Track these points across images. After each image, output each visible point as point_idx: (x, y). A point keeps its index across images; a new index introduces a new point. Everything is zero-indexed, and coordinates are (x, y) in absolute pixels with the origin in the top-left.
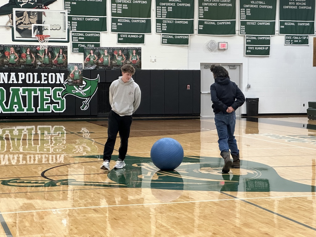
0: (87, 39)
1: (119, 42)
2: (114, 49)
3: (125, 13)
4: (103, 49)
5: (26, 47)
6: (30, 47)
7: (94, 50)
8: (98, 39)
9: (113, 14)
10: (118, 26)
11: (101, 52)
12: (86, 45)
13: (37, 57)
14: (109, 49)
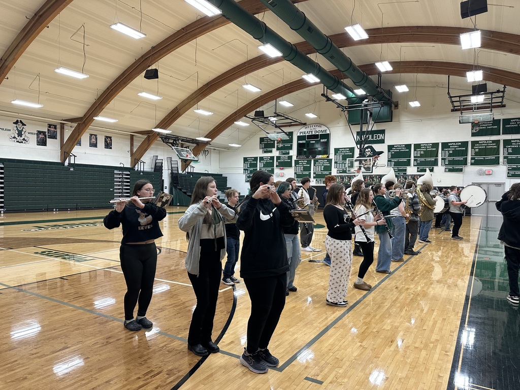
0: (399, 170)
1: (418, 171)
2: (415, 175)
3: (422, 156)
4: (408, 176)
5: (368, 176)
6: (369, 175)
7: (403, 176)
8: (406, 170)
9: (414, 157)
10: (417, 163)
11: (407, 177)
12: (399, 173)
13: (373, 180)
14: (411, 175)
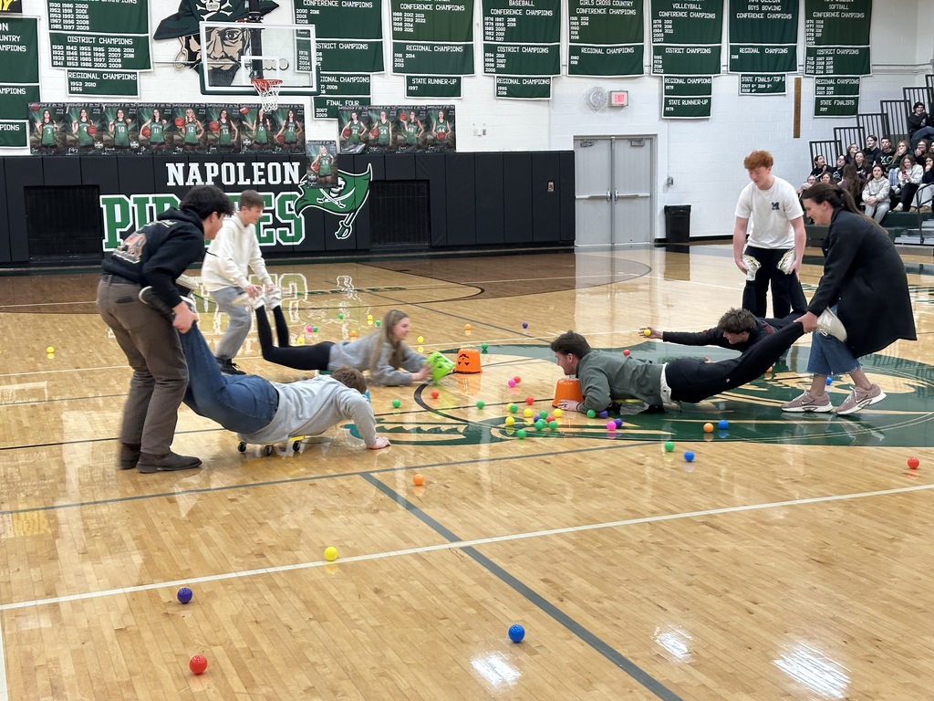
0: (345, 88)
1: (410, 93)
2: (399, 110)
3: (420, 32)
4: (377, 110)
5: (219, 108)
7: (359, 113)
8: (366, 88)
9: (396, 35)
10: (407, 61)
11: (374, 116)
12: (342, 100)
13: (242, 128)
14: (388, 110)
